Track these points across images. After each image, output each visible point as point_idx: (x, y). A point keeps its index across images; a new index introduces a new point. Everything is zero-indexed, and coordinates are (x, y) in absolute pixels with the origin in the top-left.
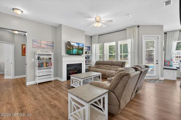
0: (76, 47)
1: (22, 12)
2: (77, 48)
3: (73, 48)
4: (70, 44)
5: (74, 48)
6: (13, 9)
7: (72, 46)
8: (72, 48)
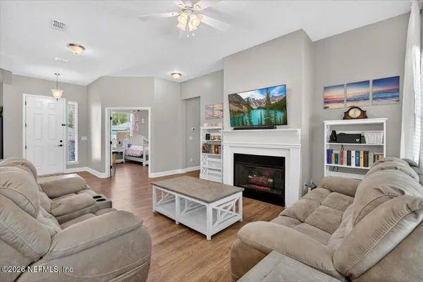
0: (259, 102)
1: (180, 75)
2: (263, 105)
3: (250, 109)
4: (237, 100)
5: (254, 107)
6: (172, 74)
7: (248, 103)
8: (245, 108)
